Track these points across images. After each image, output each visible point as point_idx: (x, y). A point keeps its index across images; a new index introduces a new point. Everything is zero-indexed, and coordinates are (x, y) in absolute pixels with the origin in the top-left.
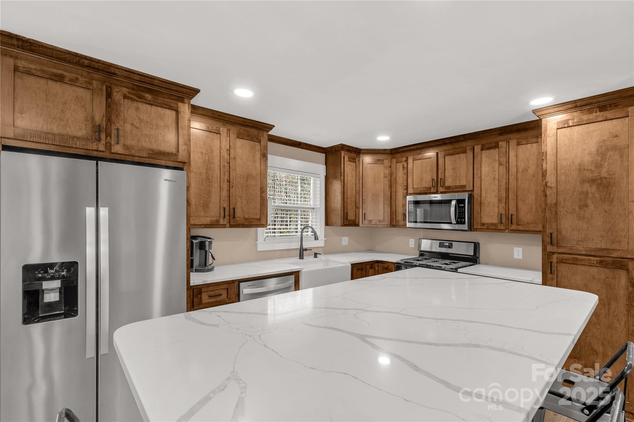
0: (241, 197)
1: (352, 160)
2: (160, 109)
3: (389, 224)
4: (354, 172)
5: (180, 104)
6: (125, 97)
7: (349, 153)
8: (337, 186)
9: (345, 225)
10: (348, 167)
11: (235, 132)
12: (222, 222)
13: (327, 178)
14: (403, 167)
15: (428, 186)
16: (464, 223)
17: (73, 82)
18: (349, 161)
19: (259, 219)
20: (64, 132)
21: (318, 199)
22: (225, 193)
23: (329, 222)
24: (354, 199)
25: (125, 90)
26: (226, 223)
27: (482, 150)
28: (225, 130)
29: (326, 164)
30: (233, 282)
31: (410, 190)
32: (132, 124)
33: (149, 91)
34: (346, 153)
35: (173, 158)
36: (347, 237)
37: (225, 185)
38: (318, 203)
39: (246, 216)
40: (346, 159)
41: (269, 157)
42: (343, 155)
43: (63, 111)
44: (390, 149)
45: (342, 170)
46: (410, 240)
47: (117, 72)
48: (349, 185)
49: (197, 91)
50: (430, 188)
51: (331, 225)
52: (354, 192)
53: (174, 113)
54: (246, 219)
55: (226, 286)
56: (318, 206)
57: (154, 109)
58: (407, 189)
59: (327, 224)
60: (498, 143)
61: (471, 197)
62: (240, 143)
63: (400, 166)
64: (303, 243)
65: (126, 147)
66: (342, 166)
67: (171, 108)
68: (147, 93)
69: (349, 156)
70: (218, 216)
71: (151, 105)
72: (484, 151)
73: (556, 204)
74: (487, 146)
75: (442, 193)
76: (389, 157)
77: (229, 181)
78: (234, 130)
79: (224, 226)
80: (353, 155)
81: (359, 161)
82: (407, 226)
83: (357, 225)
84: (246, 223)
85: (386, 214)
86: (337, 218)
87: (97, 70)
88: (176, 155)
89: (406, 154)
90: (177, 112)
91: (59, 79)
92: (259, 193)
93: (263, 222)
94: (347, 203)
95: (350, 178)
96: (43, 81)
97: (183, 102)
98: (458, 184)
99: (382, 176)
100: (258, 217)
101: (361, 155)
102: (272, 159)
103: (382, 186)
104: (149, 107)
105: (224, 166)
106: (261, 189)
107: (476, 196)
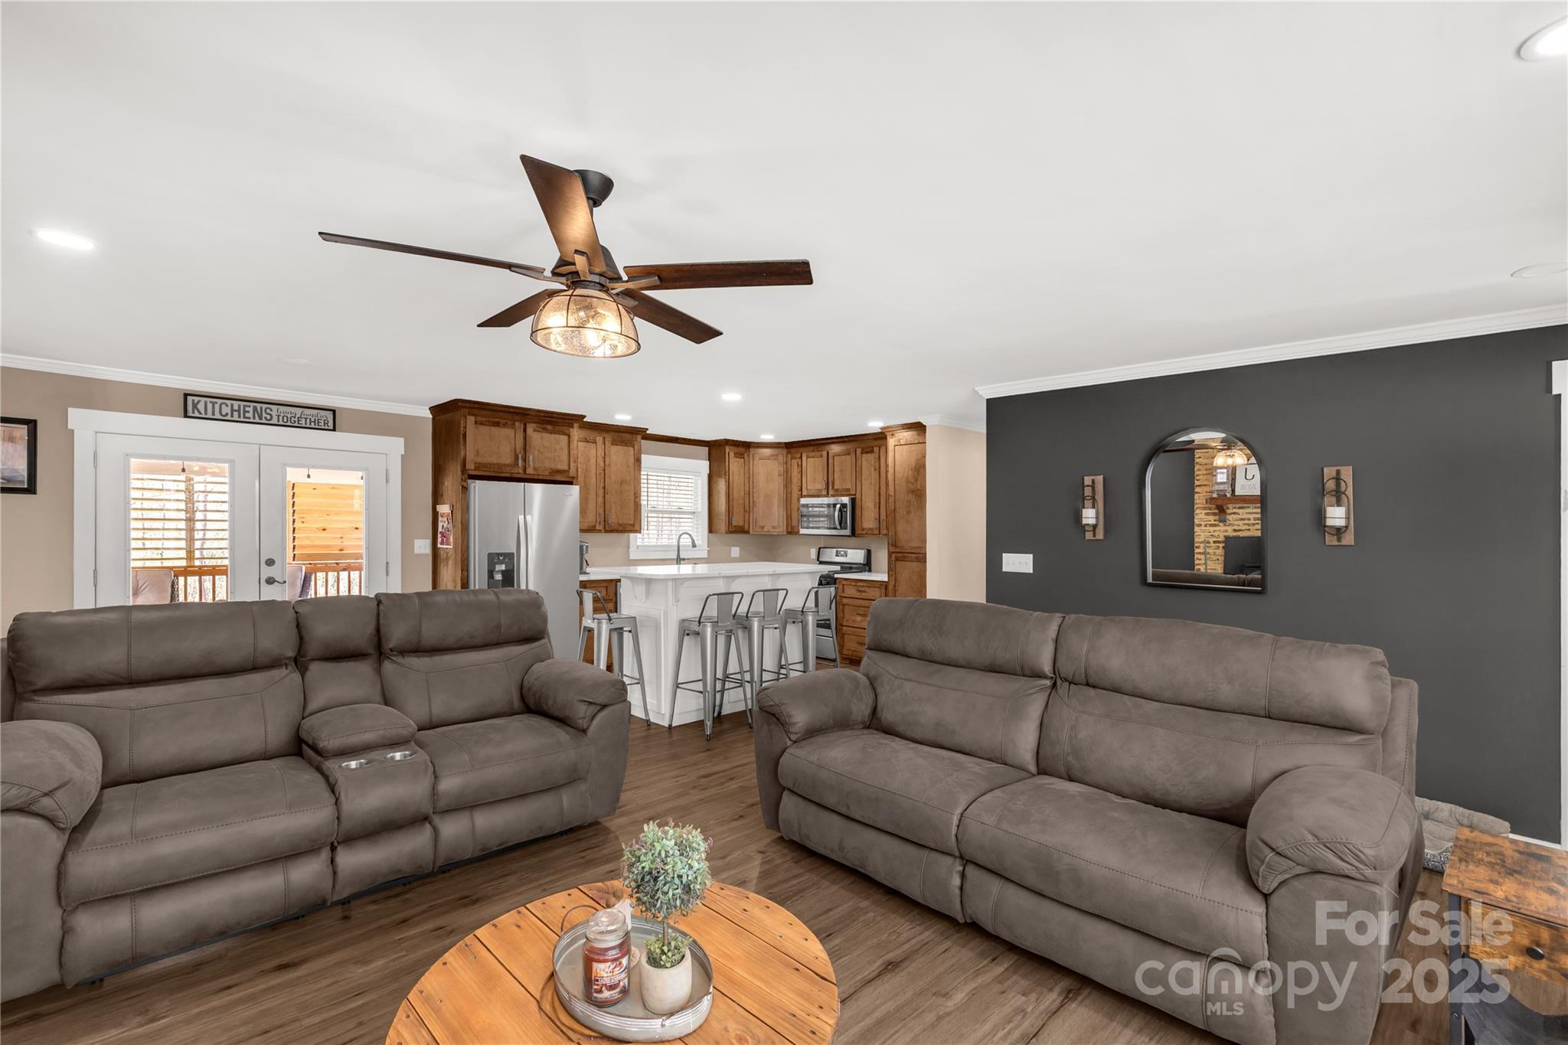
0: (615, 503)
1: (737, 455)
2: (557, 436)
3: (785, 530)
4: (742, 470)
5: (571, 430)
6: (535, 431)
7: (736, 448)
8: (721, 485)
9: (731, 532)
10: (734, 464)
11: (610, 440)
12: (598, 528)
13: (710, 477)
14: (798, 465)
15: (820, 488)
16: (846, 529)
17: (505, 425)
18: (735, 457)
19: (633, 525)
20: (499, 462)
21: (700, 502)
22: (600, 500)
23: (713, 529)
24: (741, 502)
25: (534, 425)
26: (601, 528)
27: (862, 453)
28: (601, 438)
29: (709, 460)
30: (611, 581)
31: (805, 493)
32: (539, 451)
33: (549, 422)
34: (731, 447)
35: (566, 474)
36: (738, 548)
37: (601, 491)
38: (700, 506)
39: (621, 522)
40: (732, 455)
41: (644, 457)
42: (727, 450)
43: (499, 447)
44: (785, 443)
45: (727, 469)
46: (812, 550)
47: (530, 412)
48: (735, 485)
49: (585, 416)
50: (822, 490)
51: (716, 532)
52: (743, 494)
53: (566, 437)
54: (620, 525)
55: (605, 584)
56: (700, 510)
57: (553, 435)
58: (801, 490)
59: (711, 531)
60: (873, 447)
61: (853, 501)
62: (614, 449)
63: (795, 462)
64: (681, 553)
65: (535, 469)
66: (727, 463)
67: (565, 434)
68: (548, 425)
69: (736, 451)
70: (595, 521)
71: (551, 433)
72: (863, 455)
73: (894, 510)
74: (866, 450)
75: (833, 496)
76: (785, 451)
77: (604, 488)
78: (609, 438)
79: (600, 531)
80: (741, 449)
81: (749, 455)
82: (801, 533)
83: (747, 532)
84: (621, 528)
85: (781, 519)
86: (722, 525)
87: (518, 414)
88: (568, 471)
89: (801, 450)
90: (569, 436)
91: (497, 424)
92: (633, 498)
93: (637, 528)
94: (733, 507)
95: (736, 477)
96: (488, 428)
97: (573, 427)
98: (844, 487)
99: (776, 473)
100: (632, 523)
101: (751, 450)
102: (645, 459)
103: (776, 486)
104: (549, 435)
105: (600, 474)
106: (635, 494)
107: (857, 501)
